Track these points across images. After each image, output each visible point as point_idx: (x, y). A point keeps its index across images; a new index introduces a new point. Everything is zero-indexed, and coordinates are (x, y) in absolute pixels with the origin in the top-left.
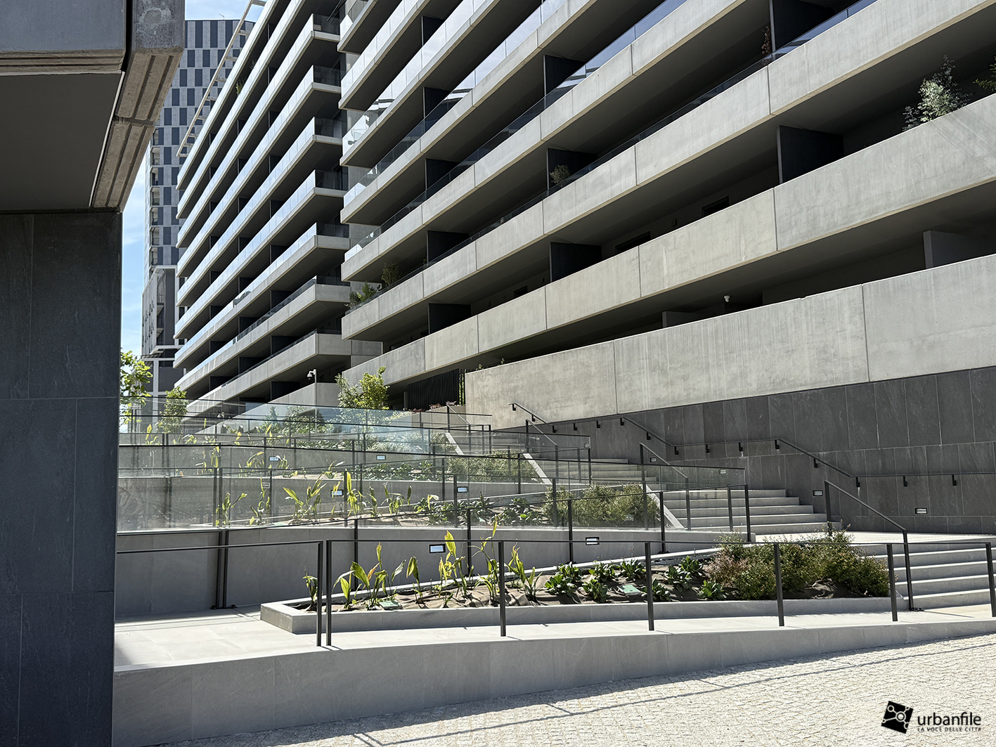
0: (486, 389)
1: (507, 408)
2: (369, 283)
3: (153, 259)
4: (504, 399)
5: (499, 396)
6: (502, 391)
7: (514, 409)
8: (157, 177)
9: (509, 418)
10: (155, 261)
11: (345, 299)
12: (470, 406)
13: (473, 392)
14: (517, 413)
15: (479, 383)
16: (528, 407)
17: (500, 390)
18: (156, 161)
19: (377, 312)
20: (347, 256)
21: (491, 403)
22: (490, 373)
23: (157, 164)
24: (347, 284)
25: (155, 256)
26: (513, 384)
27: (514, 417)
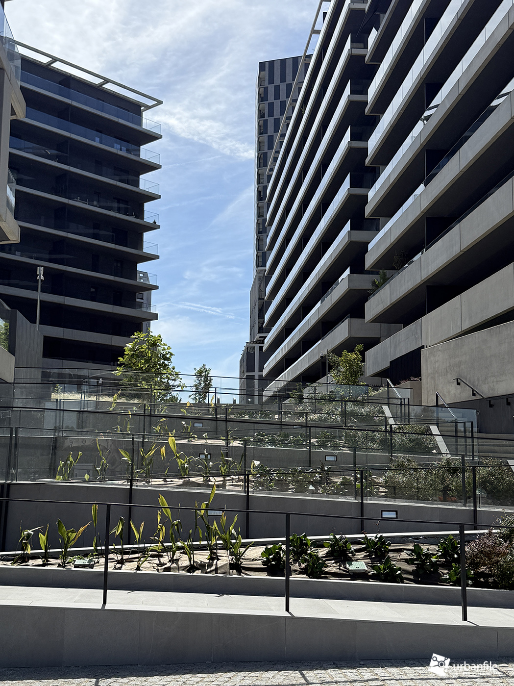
0: (437, 365)
1: (453, 382)
2: (385, 271)
3: (259, 262)
4: (451, 374)
5: (447, 371)
6: (449, 366)
7: (458, 384)
8: (262, 194)
9: (455, 392)
10: (260, 264)
11: (368, 286)
12: (425, 381)
13: (427, 367)
14: (461, 387)
15: (432, 359)
16: (470, 381)
17: (448, 365)
18: (261, 181)
19: (389, 296)
20: (370, 246)
21: (441, 378)
22: (440, 348)
23: (262, 183)
24: (368, 272)
25: (261, 260)
26: (458, 359)
27: (458, 391)
